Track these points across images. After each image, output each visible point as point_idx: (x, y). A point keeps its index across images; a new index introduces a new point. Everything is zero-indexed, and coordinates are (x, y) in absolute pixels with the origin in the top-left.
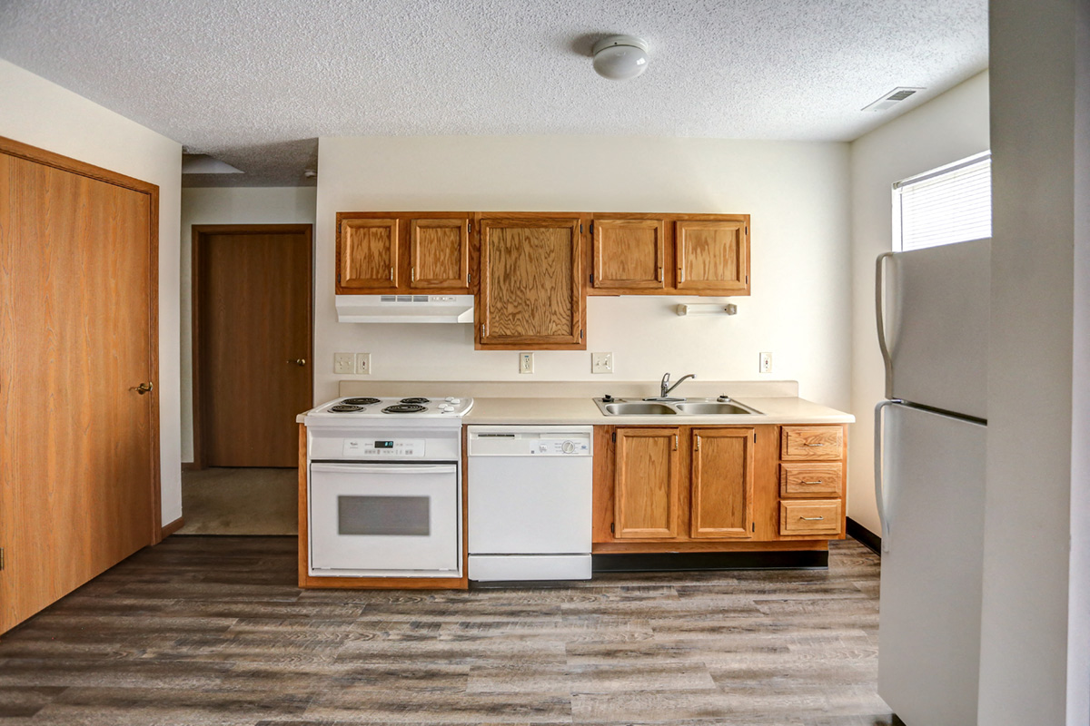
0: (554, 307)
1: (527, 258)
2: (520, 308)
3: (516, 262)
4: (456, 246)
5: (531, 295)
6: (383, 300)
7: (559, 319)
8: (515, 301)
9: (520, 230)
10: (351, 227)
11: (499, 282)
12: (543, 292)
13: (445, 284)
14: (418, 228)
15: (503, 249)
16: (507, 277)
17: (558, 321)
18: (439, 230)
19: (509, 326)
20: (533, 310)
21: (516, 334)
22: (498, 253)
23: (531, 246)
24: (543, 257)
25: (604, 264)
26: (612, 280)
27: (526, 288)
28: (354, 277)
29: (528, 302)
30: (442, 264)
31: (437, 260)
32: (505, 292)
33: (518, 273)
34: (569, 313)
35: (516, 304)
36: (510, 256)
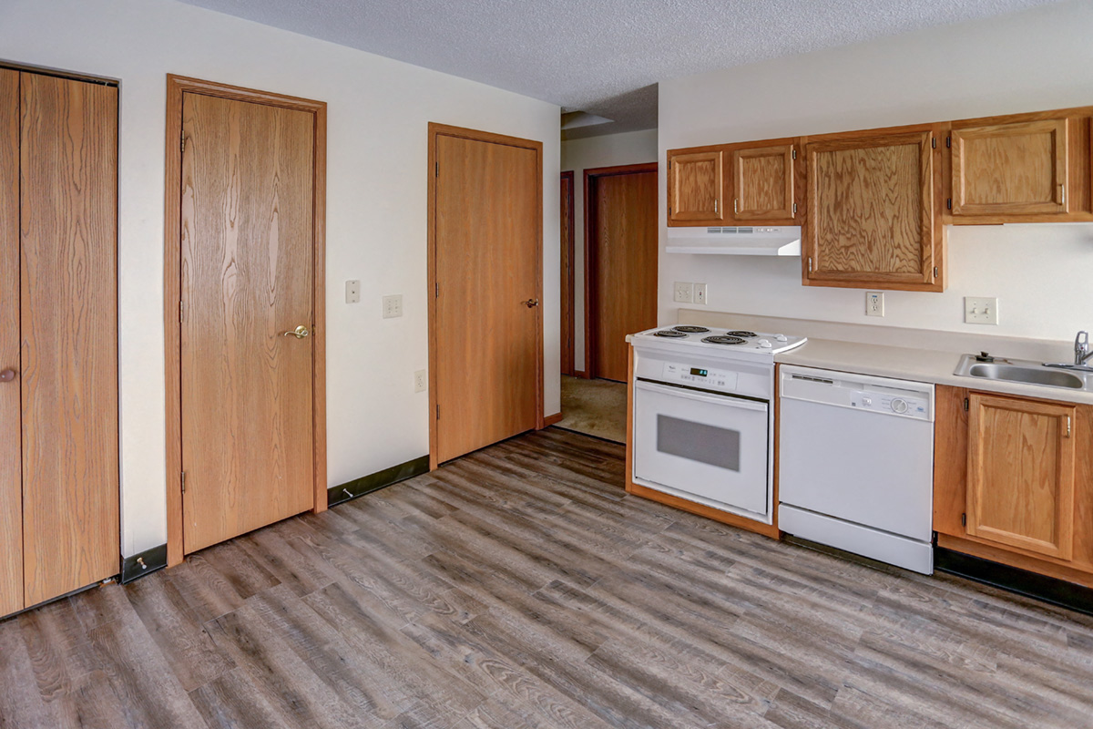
0: (898, 239)
1: (862, 184)
2: (854, 240)
3: (848, 188)
4: (780, 174)
5: (867, 226)
6: (709, 231)
7: (903, 253)
8: (848, 232)
9: (853, 151)
10: (679, 163)
11: (828, 212)
12: (882, 221)
13: (769, 216)
14: (741, 160)
15: (832, 175)
16: (838, 205)
17: (902, 256)
18: (762, 159)
19: (841, 261)
20: (870, 243)
21: (850, 269)
22: (827, 179)
23: (867, 169)
24: (882, 181)
25: (968, 183)
26: (980, 204)
27: (861, 217)
28: (683, 210)
29: (864, 234)
30: (767, 194)
31: (760, 189)
32: (835, 222)
33: (851, 200)
34: (917, 246)
35: (849, 236)
36: (841, 182)
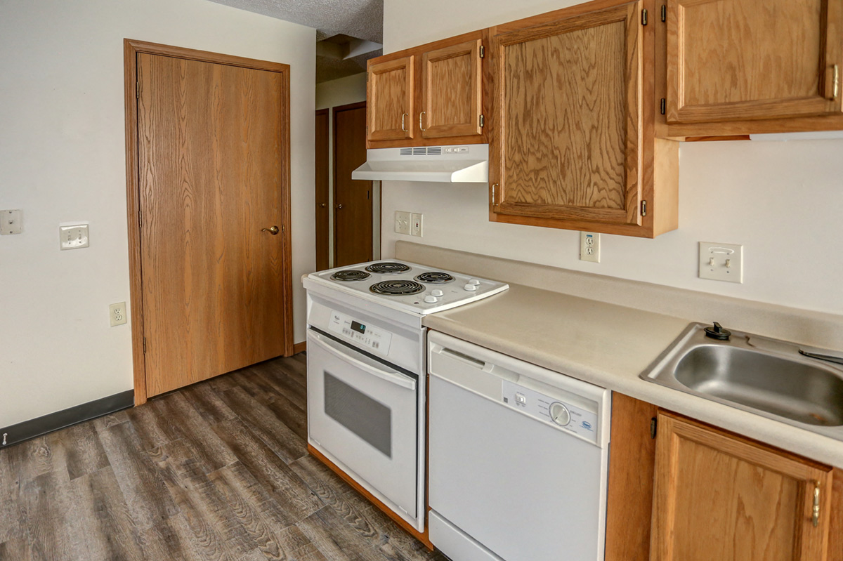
0: (597, 160)
1: (555, 83)
2: (544, 162)
3: (539, 90)
4: (467, 79)
5: (560, 141)
6: (403, 153)
7: (604, 180)
8: (538, 150)
9: (544, 40)
10: (376, 73)
11: (517, 124)
12: (578, 134)
13: (455, 133)
14: (430, 64)
15: (522, 75)
16: (527, 114)
17: (600, 183)
18: (450, 60)
19: (529, 189)
20: (563, 165)
21: (539, 201)
22: (516, 81)
23: (561, 63)
24: (578, 78)
25: (689, 74)
26: (707, 105)
27: (553, 130)
28: (378, 129)
29: (556, 152)
30: (454, 105)
31: (448, 99)
32: (524, 138)
33: (542, 108)
34: (620, 169)
35: (539, 155)
36: (531, 83)
